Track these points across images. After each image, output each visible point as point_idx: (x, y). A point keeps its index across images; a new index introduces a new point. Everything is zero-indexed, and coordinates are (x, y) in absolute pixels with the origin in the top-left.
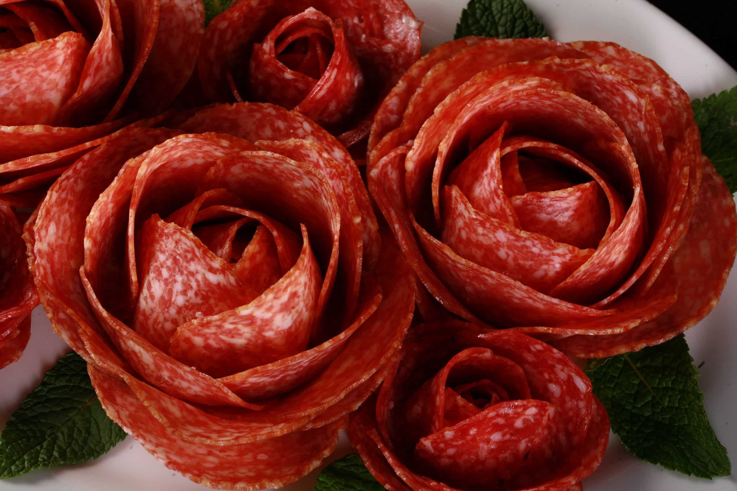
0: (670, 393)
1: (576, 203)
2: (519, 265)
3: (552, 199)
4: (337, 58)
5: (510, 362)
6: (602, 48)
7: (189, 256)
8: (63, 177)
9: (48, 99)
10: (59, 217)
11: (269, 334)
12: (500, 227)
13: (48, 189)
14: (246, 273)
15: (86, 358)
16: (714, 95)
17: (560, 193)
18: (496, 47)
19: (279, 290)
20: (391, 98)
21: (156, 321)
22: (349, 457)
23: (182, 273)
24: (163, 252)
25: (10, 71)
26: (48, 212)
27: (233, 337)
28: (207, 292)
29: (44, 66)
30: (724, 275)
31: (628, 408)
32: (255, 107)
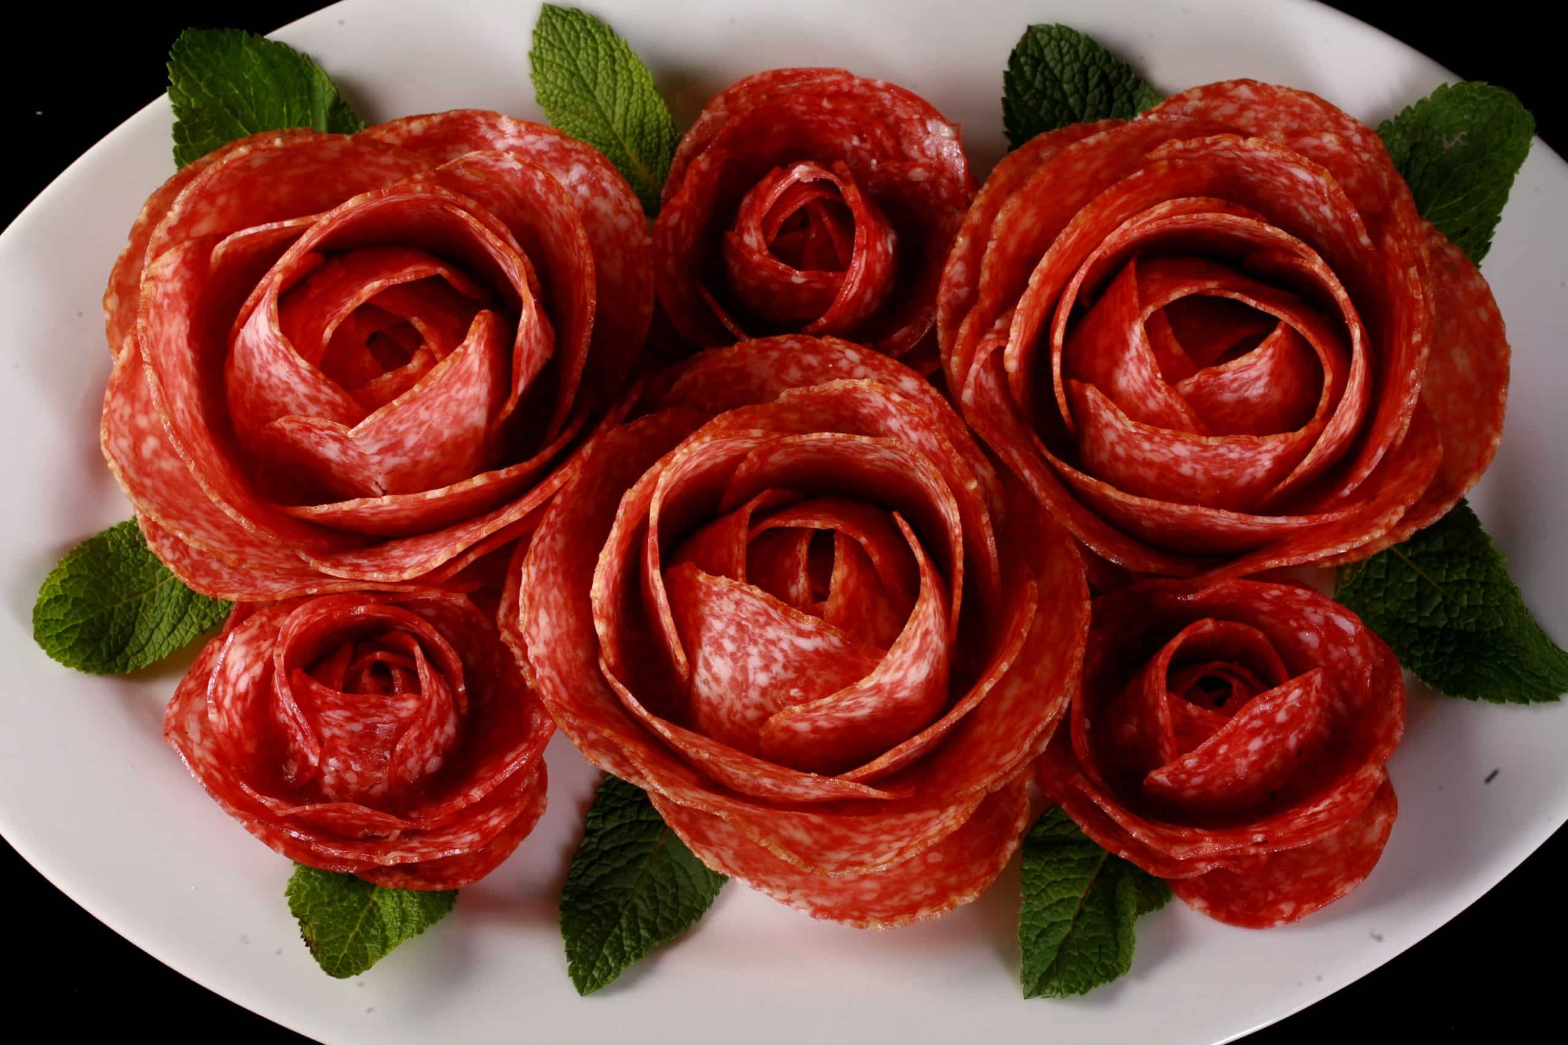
0: (1468, 588)
1: (1269, 364)
2: (1213, 478)
3: (1235, 372)
4: (861, 234)
5: (1242, 627)
6: (1231, 90)
7: (762, 619)
8: (535, 540)
9: (472, 424)
10: (547, 598)
11: (902, 694)
12: (1176, 438)
13: (521, 565)
14: (842, 612)
15: (644, 786)
16: (1408, 108)
17: (1244, 360)
18: (1086, 149)
19: (908, 640)
20: (953, 266)
21: (730, 711)
22: (1047, 815)
23: (756, 643)
24: (718, 617)
25: (416, 412)
26: (531, 598)
27: (852, 711)
28: (800, 662)
29: (458, 385)
30: (1501, 398)
31: (1411, 622)
32: (767, 345)
